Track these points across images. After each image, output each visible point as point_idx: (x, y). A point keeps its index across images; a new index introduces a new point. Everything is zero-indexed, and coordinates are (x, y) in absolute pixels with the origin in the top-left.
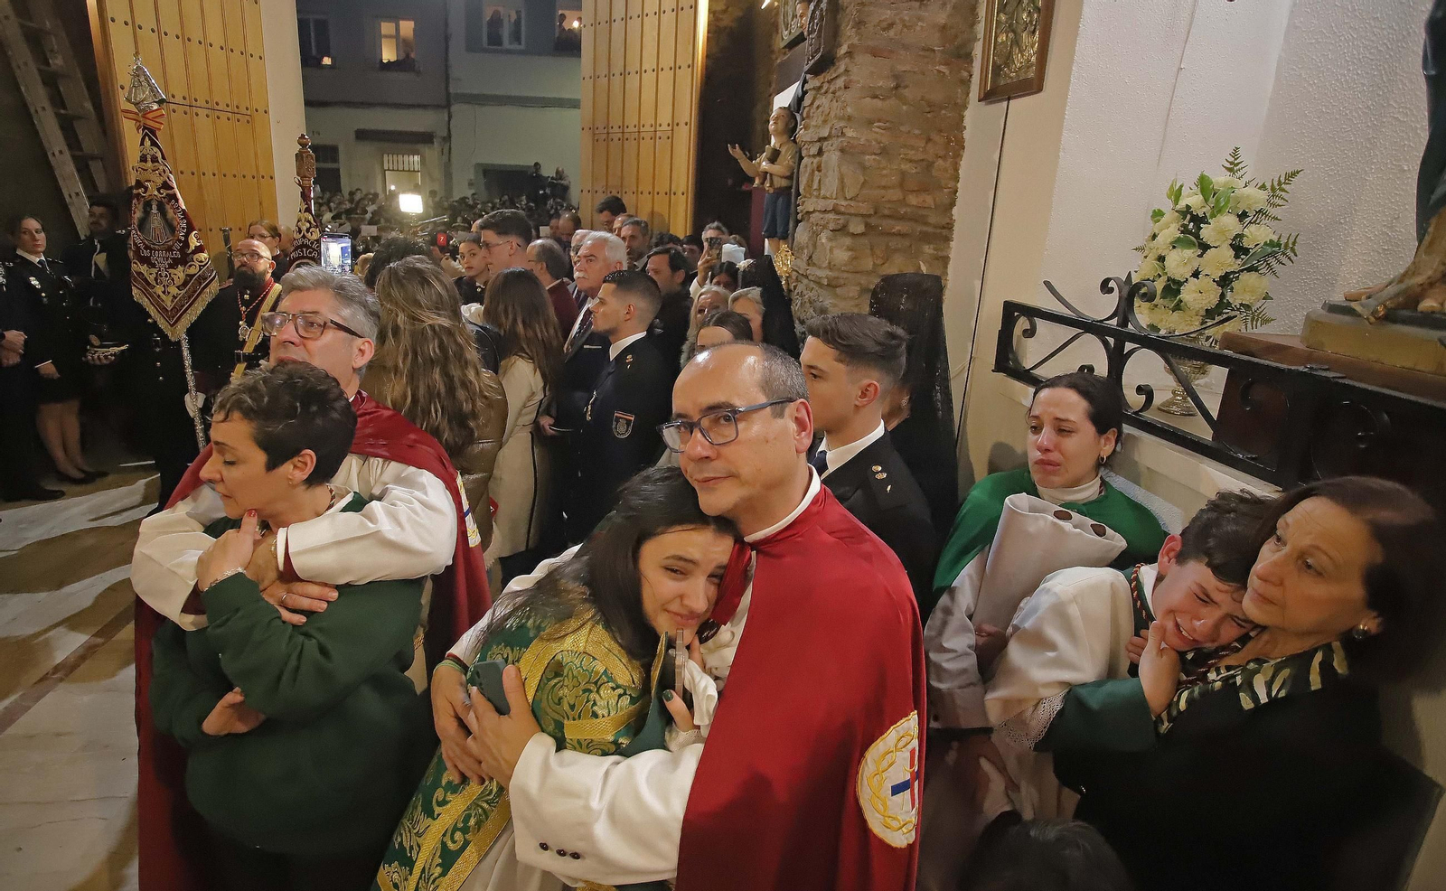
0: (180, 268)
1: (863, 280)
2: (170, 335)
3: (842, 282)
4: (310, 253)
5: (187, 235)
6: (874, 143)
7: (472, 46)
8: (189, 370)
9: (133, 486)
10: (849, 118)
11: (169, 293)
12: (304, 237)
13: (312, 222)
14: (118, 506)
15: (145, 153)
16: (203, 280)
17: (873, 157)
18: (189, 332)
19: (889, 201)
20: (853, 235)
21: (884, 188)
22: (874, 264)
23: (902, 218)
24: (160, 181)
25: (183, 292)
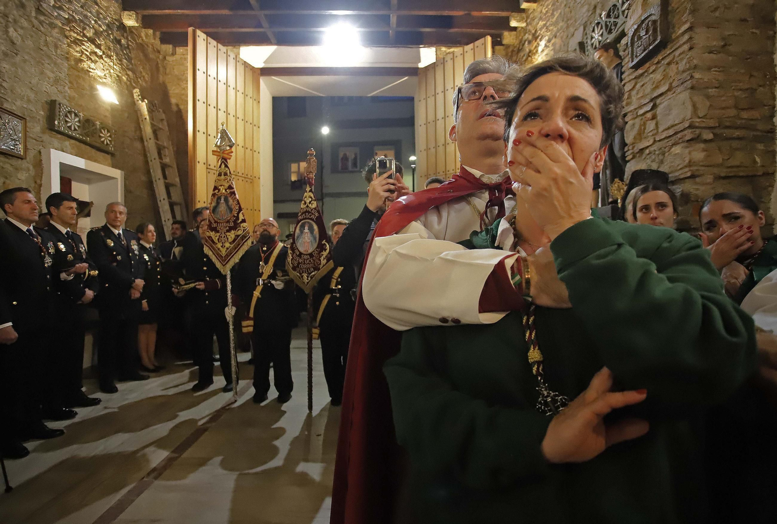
0: (233, 232)
1: (716, 170)
2: (222, 271)
3: (701, 172)
4: (310, 216)
5: (238, 214)
6: (714, 81)
7: (334, 170)
8: (229, 293)
9: (183, 373)
10: (695, 67)
11: (224, 246)
12: (307, 206)
13: (313, 198)
14: (175, 383)
15: (221, 171)
16: (244, 238)
17: (714, 90)
18: (232, 270)
19: (728, 117)
20: (706, 141)
21: (723, 108)
22: (723, 159)
23: (737, 128)
24: (227, 185)
25: (232, 245)
